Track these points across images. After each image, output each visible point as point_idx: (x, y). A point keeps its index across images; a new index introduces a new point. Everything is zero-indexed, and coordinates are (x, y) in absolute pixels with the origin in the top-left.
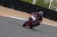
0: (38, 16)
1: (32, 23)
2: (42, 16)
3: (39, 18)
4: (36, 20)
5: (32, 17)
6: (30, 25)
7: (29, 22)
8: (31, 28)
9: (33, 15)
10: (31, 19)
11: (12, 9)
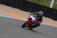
0: (38, 16)
1: (32, 24)
2: (42, 16)
3: (39, 18)
4: (36, 21)
5: (32, 17)
6: (30, 25)
7: (28, 22)
8: (30, 29)
9: (32, 15)
10: (30, 19)
11: (29, 12)
